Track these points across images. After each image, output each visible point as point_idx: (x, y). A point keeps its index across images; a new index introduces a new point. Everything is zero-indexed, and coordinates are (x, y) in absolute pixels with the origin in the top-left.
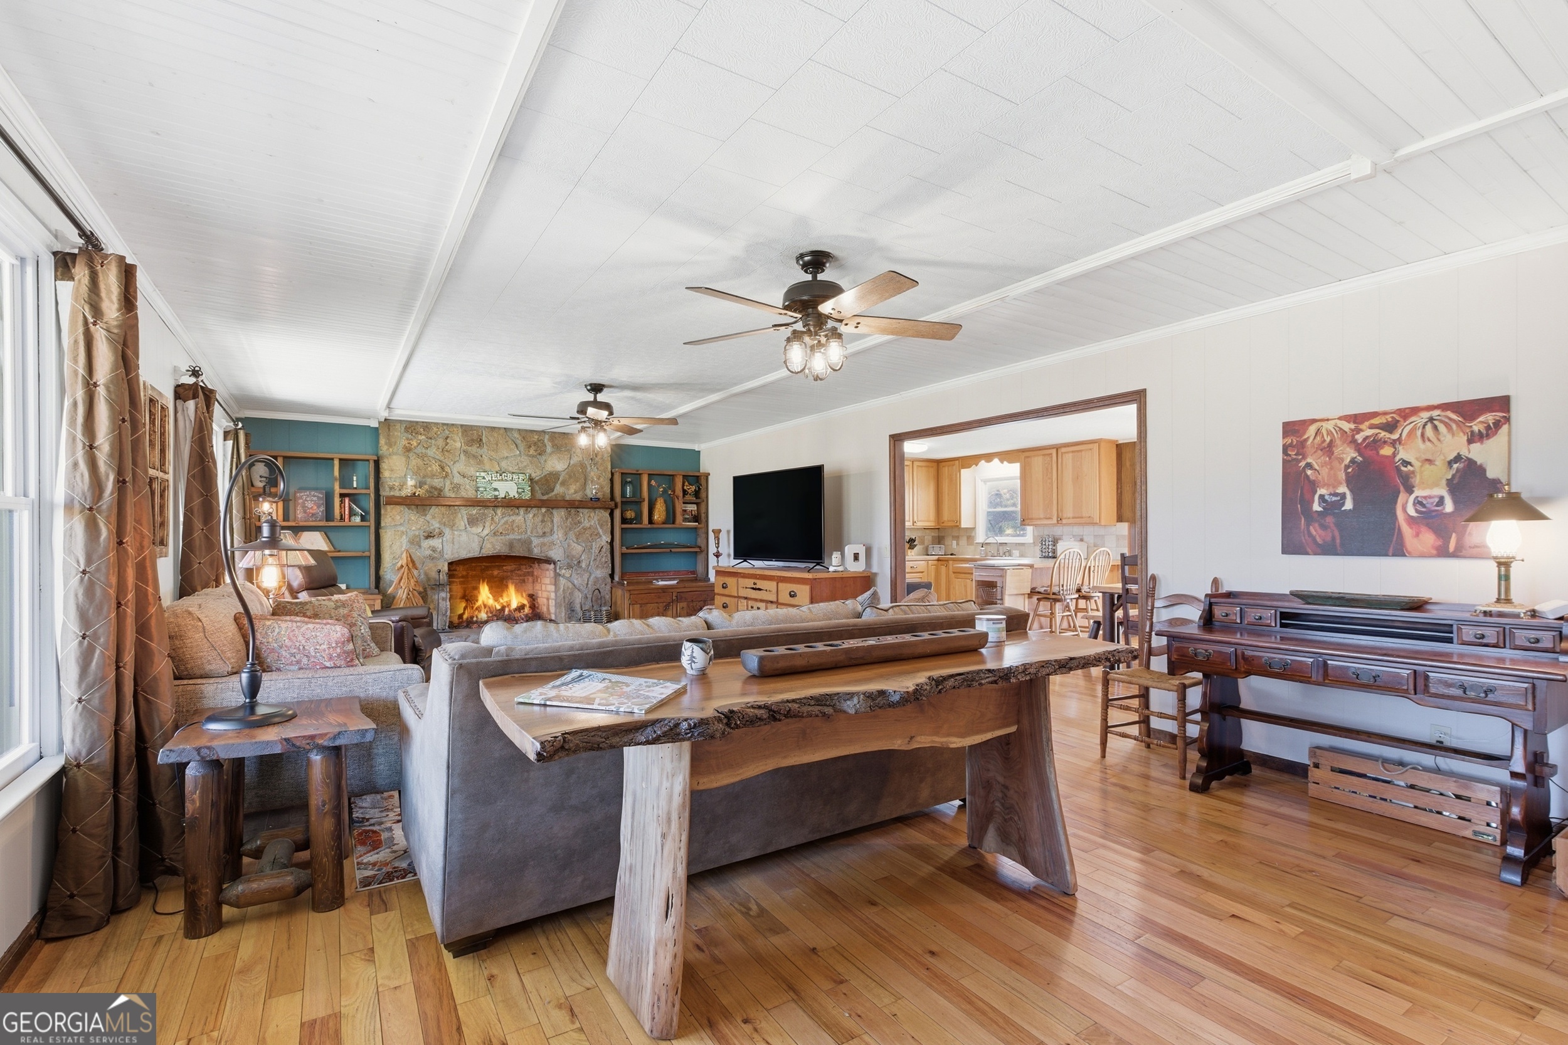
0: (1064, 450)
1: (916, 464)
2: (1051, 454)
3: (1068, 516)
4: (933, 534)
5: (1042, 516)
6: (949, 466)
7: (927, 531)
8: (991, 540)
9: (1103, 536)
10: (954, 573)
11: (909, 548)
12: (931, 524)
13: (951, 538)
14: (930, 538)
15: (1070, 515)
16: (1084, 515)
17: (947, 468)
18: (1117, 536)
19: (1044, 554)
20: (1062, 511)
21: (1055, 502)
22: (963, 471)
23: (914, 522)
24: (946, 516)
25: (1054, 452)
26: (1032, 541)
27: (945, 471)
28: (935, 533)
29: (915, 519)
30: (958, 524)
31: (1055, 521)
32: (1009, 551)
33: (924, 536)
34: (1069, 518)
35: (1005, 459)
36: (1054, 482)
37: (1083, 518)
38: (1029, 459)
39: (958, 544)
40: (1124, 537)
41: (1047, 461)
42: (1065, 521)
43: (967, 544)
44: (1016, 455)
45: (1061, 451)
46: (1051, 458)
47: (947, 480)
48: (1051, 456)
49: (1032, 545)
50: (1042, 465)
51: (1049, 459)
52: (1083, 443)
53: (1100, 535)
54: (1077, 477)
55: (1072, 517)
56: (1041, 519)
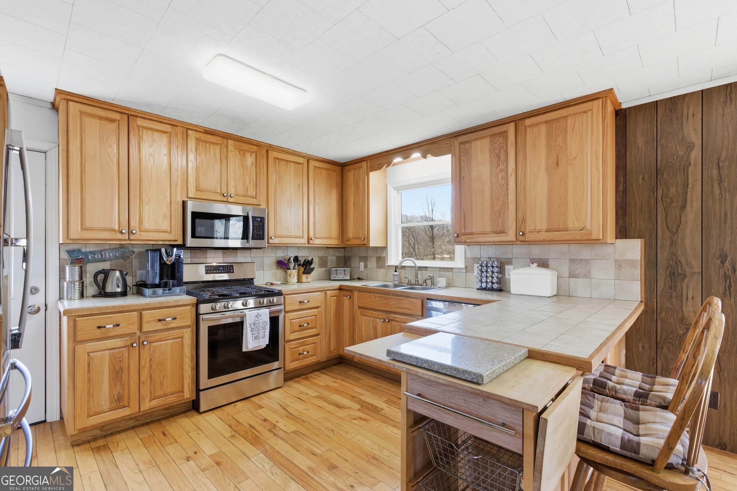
0: (528, 122)
1: (312, 163)
2: (506, 132)
3: (538, 228)
4: (338, 254)
5: (488, 229)
6: (355, 169)
7: (331, 251)
8: (408, 263)
9: (587, 261)
10: (360, 308)
12: (334, 242)
13: (358, 259)
14: (334, 258)
15: (544, 227)
16: (571, 226)
17: (352, 173)
18: (616, 261)
19: (484, 285)
20: (524, 220)
21: (512, 207)
22: (373, 175)
23: (309, 239)
24: (351, 233)
25: (511, 127)
26: (462, 266)
27: (351, 175)
28: (341, 254)
29: (311, 235)
30: (365, 242)
31: (511, 236)
32: (432, 278)
33: (327, 257)
34: (538, 232)
35: (429, 151)
36: (511, 175)
37: (567, 231)
38: (467, 145)
39: (366, 266)
40: (632, 263)
41: (498, 144)
42: (529, 237)
43: (377, 267)
44: (446, 143)
45: (525, 124)
46: (506, 138)
47: (352, 188)
48: (505, 134)
49: (465, 271)
50: (490, 151)
51: (501, 140)
52: (571, 104)
53: (581, 260)
54: (557, 163)
55: (544, 230)
56: (485, 233)
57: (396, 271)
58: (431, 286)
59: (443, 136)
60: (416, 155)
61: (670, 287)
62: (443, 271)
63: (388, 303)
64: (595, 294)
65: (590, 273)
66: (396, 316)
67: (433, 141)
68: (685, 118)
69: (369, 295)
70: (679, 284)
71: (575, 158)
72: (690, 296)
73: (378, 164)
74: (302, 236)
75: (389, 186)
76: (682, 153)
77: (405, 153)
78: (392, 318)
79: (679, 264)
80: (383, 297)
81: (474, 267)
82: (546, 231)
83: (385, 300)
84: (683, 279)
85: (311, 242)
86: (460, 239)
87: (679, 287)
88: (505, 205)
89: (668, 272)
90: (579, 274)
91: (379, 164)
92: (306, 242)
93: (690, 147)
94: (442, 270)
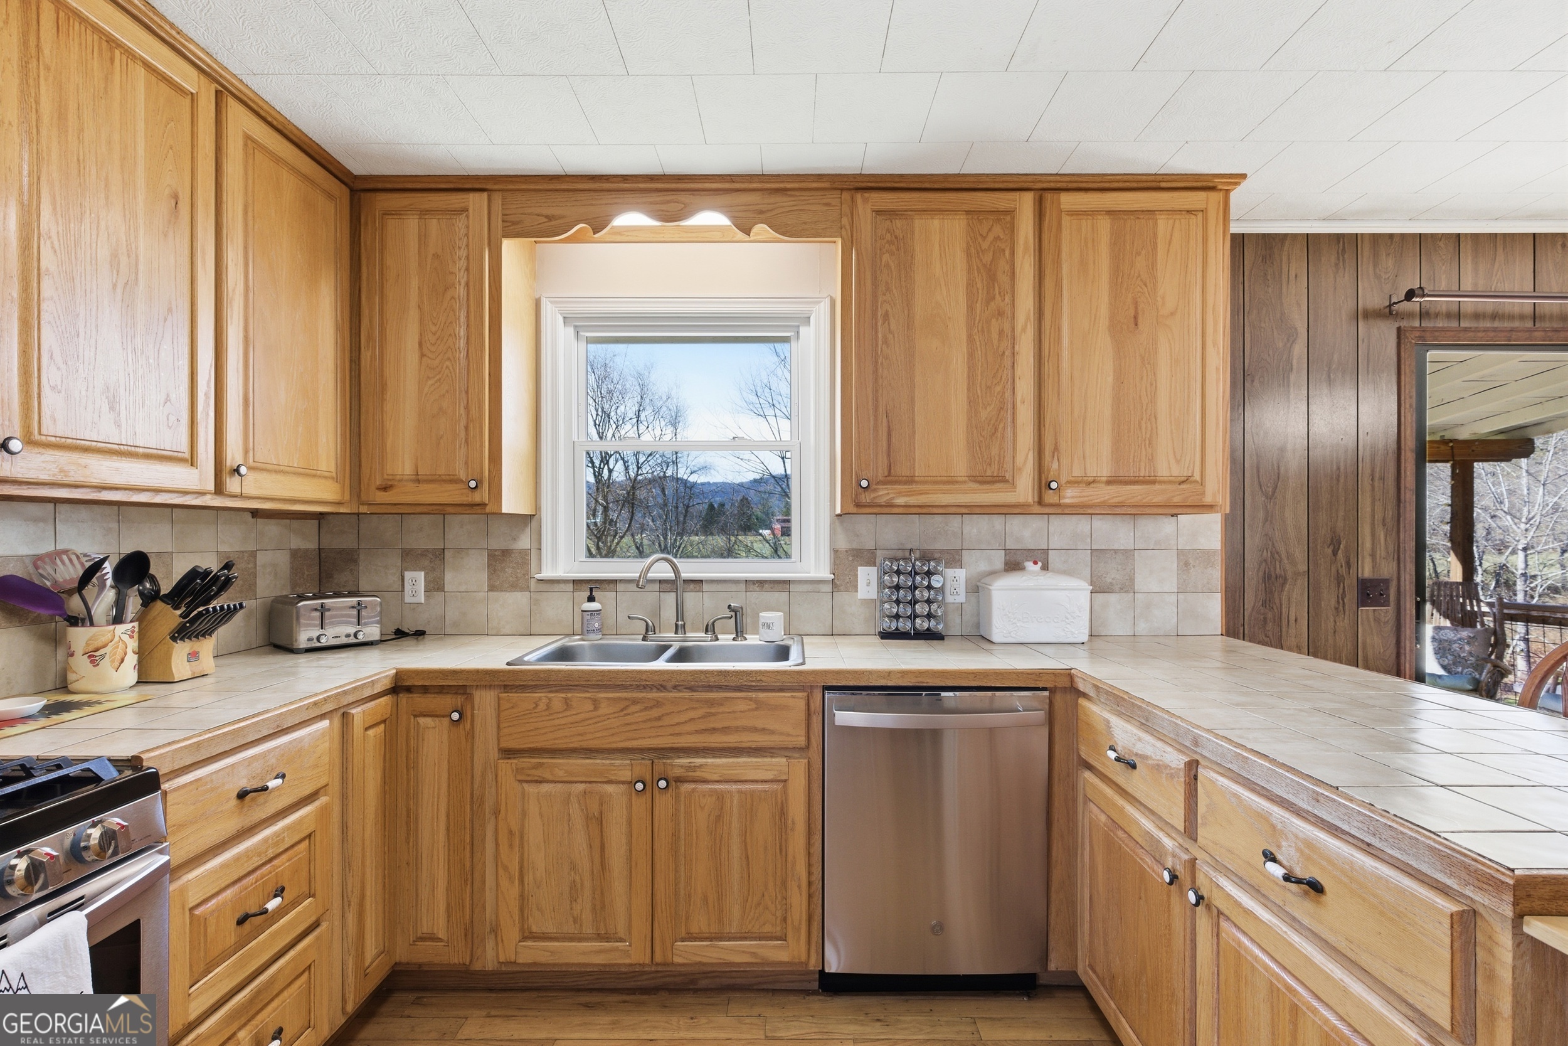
0: (1068, 200)
1: (239, 121)
2: (1010, 212)
3: (1092, 473)
4: (297, 543)
5: (961, 469)
6: (424, 213)
7: (272, 529)
11: (181, 633)
12: (323, 491)
13: (395, 560)
14: (283, 559)
15: (1105, 472)
16: (1163, 471)
17: (412, 224)
18: (1181, 553)
21: (1025, 414)
23: (222, 471)
24: (403, 458)
25: (1026, 203)
26: (824, 572)
28: (307, 540)
30: (483, 495)
31: (1024, 489)
32: (736, 613)
33: (253, 555)
34: (1089, 483)
35: (761, 212)
36: (1024, 329)
37: (1154, 482)
38: (898, 223)
39: (435, 586)
40: (1207, 554)
41: (991, 237)
42: (1070, 496)
43: (492, 588)
44: (825, 201)
45: (1059, 204)
46: (1012, 229)
47: (415, 283)
48: (1008, 218)
49: (828, 588)
50: (969, 255)
51: (997, 230)
52: (1163, 185)
53: (1116, 551)
54: (1136, 317)
55: (1104, 479)
56: (952, 481)
57: (591, 599)
58: (734, 639)
59: (820, 177)
60: (710, 218)
61: (1264, 604)
62: (757, 589)
63: (659, 719)
64: (1142, 628)
65: (1132, 580)
66: (698, 761)
67: (782, 185)
68: (1284, 277)
69: (566, 699)
70: (1276, 595)
71: (1172, 314)
72: (1292, 618)
73: (547, 217)
74: (187, 455)
75: (547, 308)
76: (1281, 345)
77: (668, 202)
78: (677, 772)
79: (1276, 556)
80: (635, 702)
81: (856, 576)
82: (1109, 482)
83: (646, 709)
84: (1283, 585)
85: (232, 485)
86: (873, 495)
87: (1277, 601)
88: (1006, 408)
89: (1261, 574)
90: (1111, 583)
91: (550, 218)
92: (211, 487)
93: (1291, 338)
94: (756, 587)
